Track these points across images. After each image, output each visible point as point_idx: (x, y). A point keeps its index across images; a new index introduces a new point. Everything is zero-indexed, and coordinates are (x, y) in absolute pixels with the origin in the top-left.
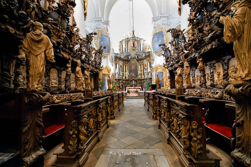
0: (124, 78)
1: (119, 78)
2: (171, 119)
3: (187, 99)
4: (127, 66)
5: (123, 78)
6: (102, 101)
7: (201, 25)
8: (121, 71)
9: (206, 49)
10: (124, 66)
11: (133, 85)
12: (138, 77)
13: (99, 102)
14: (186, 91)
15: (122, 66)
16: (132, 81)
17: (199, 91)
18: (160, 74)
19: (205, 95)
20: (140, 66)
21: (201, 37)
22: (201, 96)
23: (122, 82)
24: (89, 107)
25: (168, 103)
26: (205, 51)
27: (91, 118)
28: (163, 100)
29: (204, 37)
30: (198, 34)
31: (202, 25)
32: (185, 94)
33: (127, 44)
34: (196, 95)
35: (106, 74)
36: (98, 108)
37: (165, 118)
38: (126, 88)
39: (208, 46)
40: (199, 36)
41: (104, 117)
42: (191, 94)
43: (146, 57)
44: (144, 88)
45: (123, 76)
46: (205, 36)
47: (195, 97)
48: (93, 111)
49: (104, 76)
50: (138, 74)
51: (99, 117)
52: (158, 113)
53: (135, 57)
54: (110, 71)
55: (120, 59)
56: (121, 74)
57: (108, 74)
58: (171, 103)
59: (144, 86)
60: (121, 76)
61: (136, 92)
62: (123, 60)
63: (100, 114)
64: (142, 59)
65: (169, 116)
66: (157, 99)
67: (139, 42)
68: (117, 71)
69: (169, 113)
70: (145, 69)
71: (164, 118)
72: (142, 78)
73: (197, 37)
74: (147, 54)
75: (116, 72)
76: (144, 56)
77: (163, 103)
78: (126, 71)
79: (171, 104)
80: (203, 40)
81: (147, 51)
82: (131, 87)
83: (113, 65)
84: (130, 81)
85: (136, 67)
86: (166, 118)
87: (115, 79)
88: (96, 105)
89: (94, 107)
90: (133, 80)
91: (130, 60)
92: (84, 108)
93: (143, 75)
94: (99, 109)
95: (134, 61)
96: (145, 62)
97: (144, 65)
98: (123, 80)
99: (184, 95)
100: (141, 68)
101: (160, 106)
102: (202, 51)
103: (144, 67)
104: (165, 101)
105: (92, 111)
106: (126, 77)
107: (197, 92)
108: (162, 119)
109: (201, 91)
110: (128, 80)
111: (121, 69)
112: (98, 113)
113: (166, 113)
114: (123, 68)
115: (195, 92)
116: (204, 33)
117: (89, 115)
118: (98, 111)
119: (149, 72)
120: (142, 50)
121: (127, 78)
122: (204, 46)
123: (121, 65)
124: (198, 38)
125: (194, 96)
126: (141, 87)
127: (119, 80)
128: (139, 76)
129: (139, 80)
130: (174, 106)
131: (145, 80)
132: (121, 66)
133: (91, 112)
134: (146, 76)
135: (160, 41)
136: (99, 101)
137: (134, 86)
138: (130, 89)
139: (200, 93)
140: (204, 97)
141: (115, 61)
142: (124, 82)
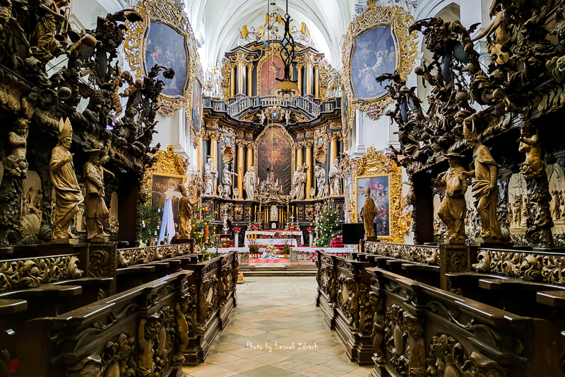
0: (238, 193)
1: (218, 193)
2: (429, 368)
3: (489, 288)
4: (250, 152)
5: (235, 193)
6: (161, 290)
7: (538, 14)
8: (227, 166)
9: (556, 100)
10: (241, 151)
11: (271, 223)
12: (292, 194)
13: (149, 296)
14: (481, 257)
15: (233, 150)
16: (269, 208)
17: (530, 258)
18: (376, 186)
19: (556, 275)
20: (299, 152)
21: (537, 57)
22: (539, 278)
23: (229, 211)
24: (108, 317)
25: (418, 303)
26: (548, 108)
27: (113, 363)
28: (398, 291)
29: (550, 58)
30: (524, 44)
31: (542, 14)
32: (479, 266)
33: (255, 63)
34: (522, 274)
35: (168, 178)
36: (143, 322)
37: (408, 361)
38: (247, 233)
39: (560, 90)
40: (531, 54)
41: (161, 358)
42: (499, 266)
43: (324, 119)
44: (314, 235)
45: (236, 185)
46: (553, 56)
47: (516, 281)
48: (123, 336)
49: (158, 185)
50: (290, 181)
51: (144, 358)
52: (376, 338)
53: (284, 118)
54: (185, 166)
55: (225, 120)
56: (227, 179)
57: (178, 176)
58: (429, 304)
59: (313, 227)
60: (227, 188)
61: (285, 250)
62: (237, 126)
63: (151, 345)
64: (310, 126)
65: (422, 352)
66: (374, 283)
67: (297, 59)
68: (212, 167)
69: (421, 342)
70: (317, 162)
71: (402, 362)
72: (305, 197)
73: (523, 55)
74: (328, 109)
75: (208, 172)
76: (315, 114)
77: (401, 301)
78: (245, 170)
79: (432, 307)
80: (543, 68)
81: (328, 94)
82: (263, 229)
83: (196, 145)
84: (263, 208)
85: (287, 152)
86: (413, 360)
87: (205, 200)
88: (137, 310)
89: (127, 315)
90: (273, 202)
91: (262, 128)
92: (91, 325)
93: (312, 185)
94: (146, 325)
95: (278, 130)
96: (321, 137)
97: (315, 149)
98: (234, 202)
99: (473, 270)
100: (304, 161)
101: (382, 312)
102: (540, 108)
103: (315, 156)
104: (409, 293)
105: (119, 335)
106: (244, 192)
107: (524, 263)
108: (394, 365)
109: (540, 260)
110: (253, 204)
111: (226, 159)
112: (143, 341)
113: (410, 341)
114: (234, 156)
115: (516, 262)
116: (546, 43)
117: (107, 353)
118: (142, 333)
119: (333, 177)
120: (309, 91)
121: (251, 198)
122: (546, 91)
123: (229, 145)
124: (526, 61)
125: (511, 275)
126: (300, 233)
127: (219, 202)
128: (297, 188)
129: (295, 204)
130: (447, 317)
131: (318, 206)
132: (228, 149)
133: (116, 338)
134: (320, 190)
135: (380, 60)
136: (148, 290)
137: (274, 226)
138: (258, 236)
139: (535, 268)
140: (550, 283)
141: (206, 129)
142: (236, 209)
